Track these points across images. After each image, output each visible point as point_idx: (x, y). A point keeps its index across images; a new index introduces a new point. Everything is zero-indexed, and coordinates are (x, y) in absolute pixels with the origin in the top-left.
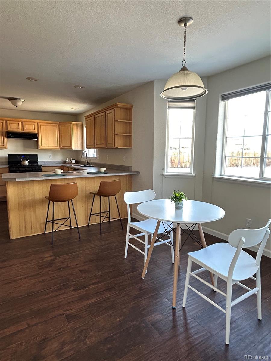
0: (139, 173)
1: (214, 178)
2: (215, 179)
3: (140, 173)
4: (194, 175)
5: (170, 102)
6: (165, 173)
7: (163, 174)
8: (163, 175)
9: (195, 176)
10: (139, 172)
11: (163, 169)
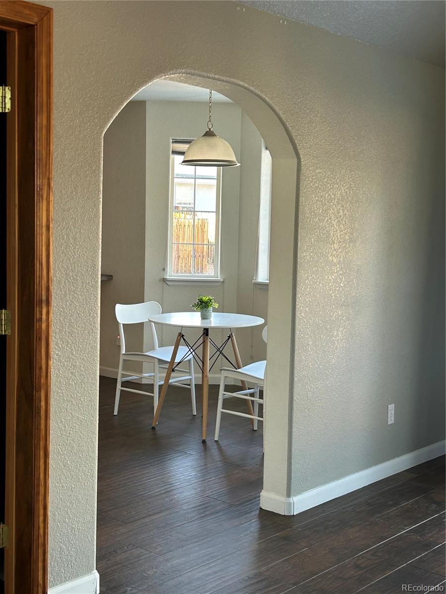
0: (112, 279)
1: (256, 284)
2: (258, 286)
3: (114, 278)
4: (222, 280)
5: (175, 142)
6: (168, 278)
7: (164, 278)
8: (164, 280)
9: (223, 282)
10: (111, 276)
11: (164, 269)
